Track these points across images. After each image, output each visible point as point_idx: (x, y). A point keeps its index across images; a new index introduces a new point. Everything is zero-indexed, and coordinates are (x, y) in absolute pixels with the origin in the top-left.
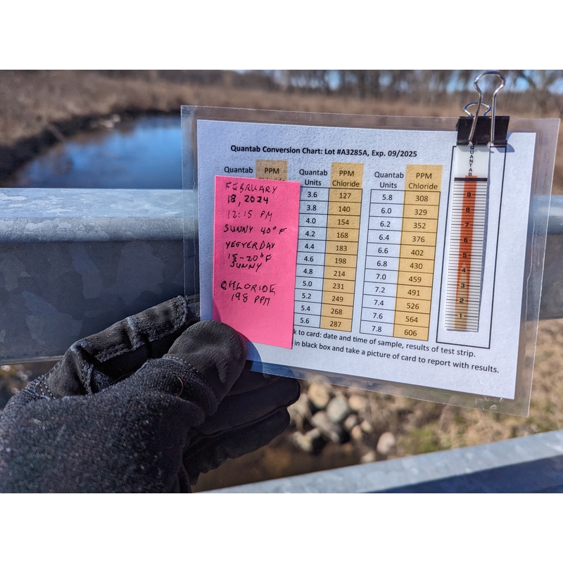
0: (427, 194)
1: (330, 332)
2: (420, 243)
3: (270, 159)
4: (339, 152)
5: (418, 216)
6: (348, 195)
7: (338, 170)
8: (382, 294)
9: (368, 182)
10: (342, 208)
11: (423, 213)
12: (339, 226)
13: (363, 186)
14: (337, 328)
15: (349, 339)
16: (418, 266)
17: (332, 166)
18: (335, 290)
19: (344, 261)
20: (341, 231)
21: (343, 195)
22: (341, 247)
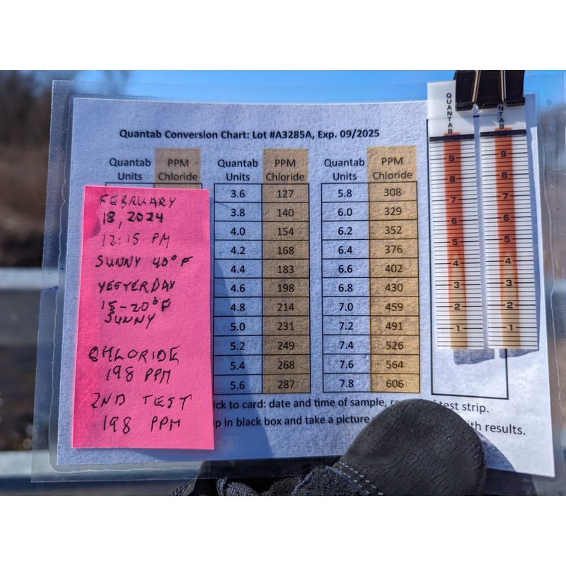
0: (400, 185)
1: (278, 398)
2: (397, 255)
3: (176, 146)
4: (272, 134)
5: (390, 217)
6: (289, 193)
7: (273, 159)
8: (350, 332)
9: (316, 173)
10: (282, 211)
11: (396, 212)
12: (279, 237)
13: (309, 179)
14: (290, 390)
15: (308, 404)
16: (396, 287)
17: (264, 154)
18: (281, 332)
19: (291, 288)
20: (283, 244)
21: (282, 194)
22: (286, 268)
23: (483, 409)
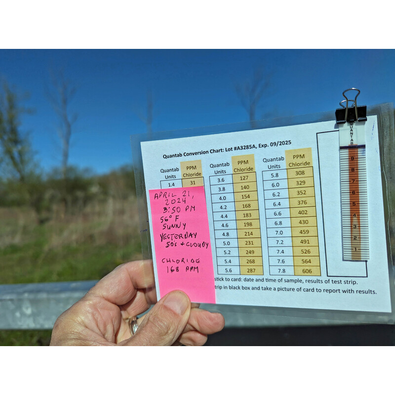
0: (303, 169)
1: (248, 277)
2: (304, 205)
3: (190, 160)
4: (235, 148)
5: (299, 186)
6: (246, 177)
7: (237, 161)
8: (282, 245)
9: (259, 166)
10: (243, 187)
11: (302, 183)
12: (243, 200)
13: (256, 169)
14: (253, 273)
15: (262, 280)
16: (305, 222)
17: (232, 159)
18: (247, 246)
19: (251, 224)
20: (245, 203)
21: (243, 178)
22: (247, 215)
23: (354, 283)
